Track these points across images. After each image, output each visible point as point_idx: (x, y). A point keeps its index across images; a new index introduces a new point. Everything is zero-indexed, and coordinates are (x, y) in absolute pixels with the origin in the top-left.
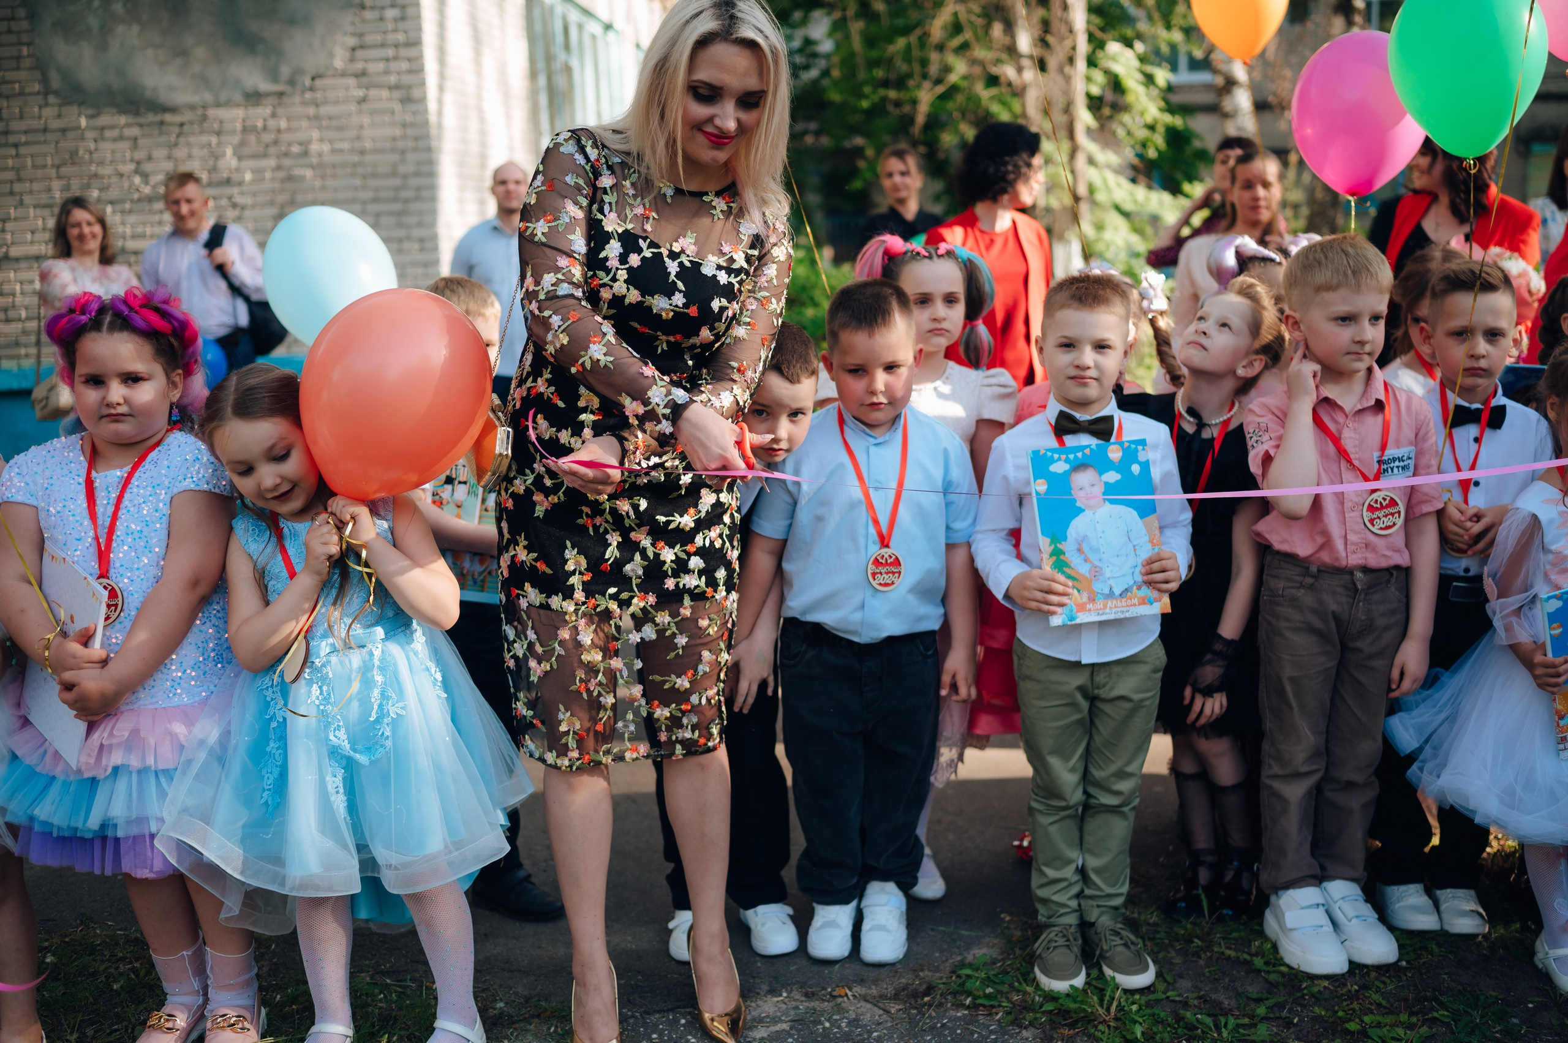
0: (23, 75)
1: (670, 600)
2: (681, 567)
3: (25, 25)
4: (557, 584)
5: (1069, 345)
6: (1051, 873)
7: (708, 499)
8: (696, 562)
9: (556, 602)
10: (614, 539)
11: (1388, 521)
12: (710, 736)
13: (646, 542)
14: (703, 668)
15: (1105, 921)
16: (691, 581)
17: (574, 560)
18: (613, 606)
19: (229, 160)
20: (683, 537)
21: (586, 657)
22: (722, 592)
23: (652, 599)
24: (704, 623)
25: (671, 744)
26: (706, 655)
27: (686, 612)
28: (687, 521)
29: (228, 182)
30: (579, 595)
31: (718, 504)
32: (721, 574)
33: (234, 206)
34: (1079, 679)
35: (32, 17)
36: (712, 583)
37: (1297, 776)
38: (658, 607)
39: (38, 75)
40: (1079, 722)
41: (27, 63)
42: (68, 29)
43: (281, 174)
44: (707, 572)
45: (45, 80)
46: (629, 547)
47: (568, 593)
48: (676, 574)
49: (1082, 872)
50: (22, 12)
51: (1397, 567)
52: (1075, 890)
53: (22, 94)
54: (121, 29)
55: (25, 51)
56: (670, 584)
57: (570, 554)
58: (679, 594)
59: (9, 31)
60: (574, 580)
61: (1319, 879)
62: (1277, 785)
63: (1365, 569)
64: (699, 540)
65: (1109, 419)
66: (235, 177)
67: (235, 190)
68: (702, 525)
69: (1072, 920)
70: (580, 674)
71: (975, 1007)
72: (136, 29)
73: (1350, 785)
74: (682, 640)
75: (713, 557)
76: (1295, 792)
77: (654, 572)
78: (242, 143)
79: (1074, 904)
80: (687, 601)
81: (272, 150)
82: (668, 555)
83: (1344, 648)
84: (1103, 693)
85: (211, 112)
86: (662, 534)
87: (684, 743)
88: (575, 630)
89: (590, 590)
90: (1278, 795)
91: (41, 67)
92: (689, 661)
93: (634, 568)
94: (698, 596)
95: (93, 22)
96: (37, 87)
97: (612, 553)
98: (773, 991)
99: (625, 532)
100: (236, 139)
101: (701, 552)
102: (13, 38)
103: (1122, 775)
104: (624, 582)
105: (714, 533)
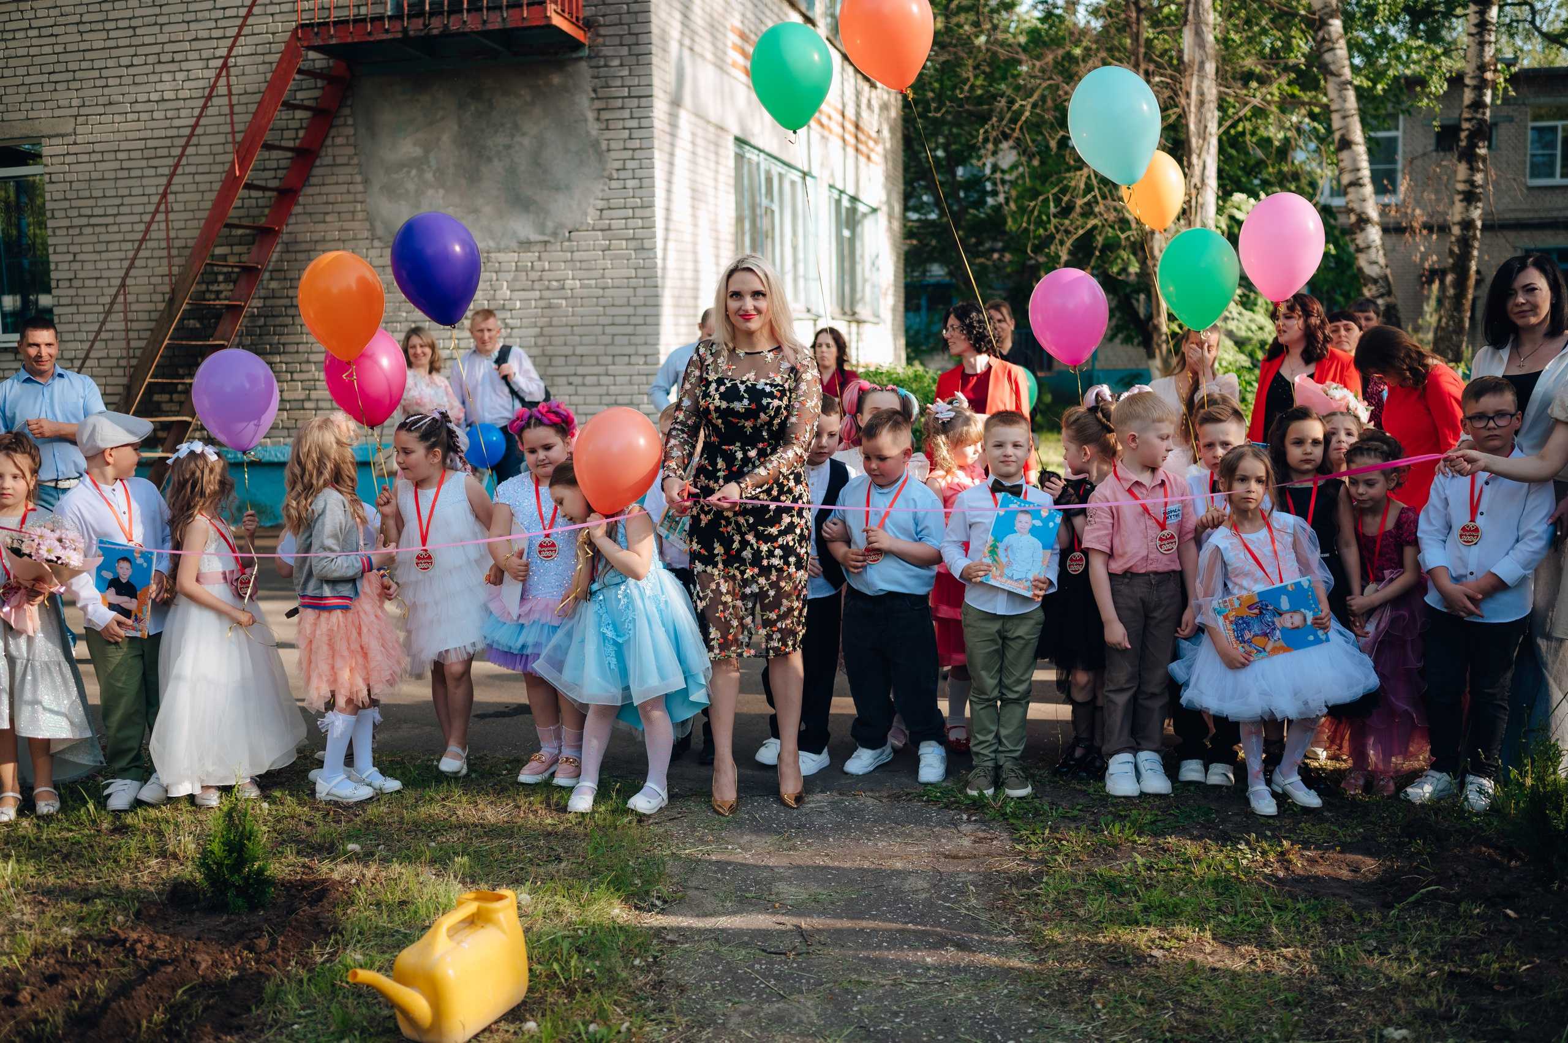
0: (356, 225)
1: (766, 571)
2: (770, 554)
3: (360, 188)
4: (709, 560)
5: (1000, 445)
6: (981, 738)
7: (786, 519)
8: (778, 552)
9: (709, 569)
10: (737, 538)
11: (1169, 547)
12: (786, 645)
13: (753, 541)
14: (783, 609)
15: (1008, 765)
16: (775, 561)
17: (718, 549)
18: (737, 573)
19: (505, 292)
20: (771, 539)
21: (724, 599)
22: (792, 569)
23: (756, 570)
24: (783, 584)
25: (767, 650)
26: (785, 601)
27: (774, 578)
28: (774, 531)
29: (503, 308)
30: (720, 566)
31: (792, 523)
32: (792, 559)
33: (506, 326)
34: (995, 627)
35: (366, 182)
36: (788, 564)
37: (1121, 690)
38: (759, 575)
39: (367, 225)
40: (996, 651)
41: (360, 216)
42: (390, 191)
43: (542, 303)
44: (785, 558)
45: (372, 229)
46: (744, 544)
47: (715, 565)
48: (768, 558)
49: (997, 736)
50: (358, 178)
51: (1174, 571)
52: (994, 748)
53: (354, 239)
54: (430, 192)
55: (359, 207)
56: (765, 562)
57: (717, 545)
58: (770, 567)
59: (349, 192)
60: (719, 558)
61: (1135, 750)
62: (1112, 696)
63: (1156, 573)
64: (780, 541)
65: (1020, 486)
66: (508, 304)
67: (508, 314)
68: (782, 533)
69: (990, 764)
70: (721, 607)
71: (928, 801)
72: (441, 192)
73: (1153, 696)
74: (772, 593)
75: (788, 551)
76: (1122, 699)
77: (757, 555)
78: (515, 280)
79: (993, 755)
80: (774, 573)
81: (537, 285)
82: (764, 548)
83: (1147, 617)
84: (1009, 635)
85: (492, 255)
86: (761, 537)
87: (773, 649)
88: (718, 584)
89: (727, 564)
90: (1111, 701)
91: (370, 219)
92: (776, 604)
93: (747, 554)
94: (780, 570)
95: (410, 186)
96: (366, 234)
97: (736, 545)
98: (822, 792)
99: (743, 535)
100: (510, 276)
101: (781, 547)
102: (351, 197)
103: (1019, 682)
104: (743, 561)
105: (790, 538)
